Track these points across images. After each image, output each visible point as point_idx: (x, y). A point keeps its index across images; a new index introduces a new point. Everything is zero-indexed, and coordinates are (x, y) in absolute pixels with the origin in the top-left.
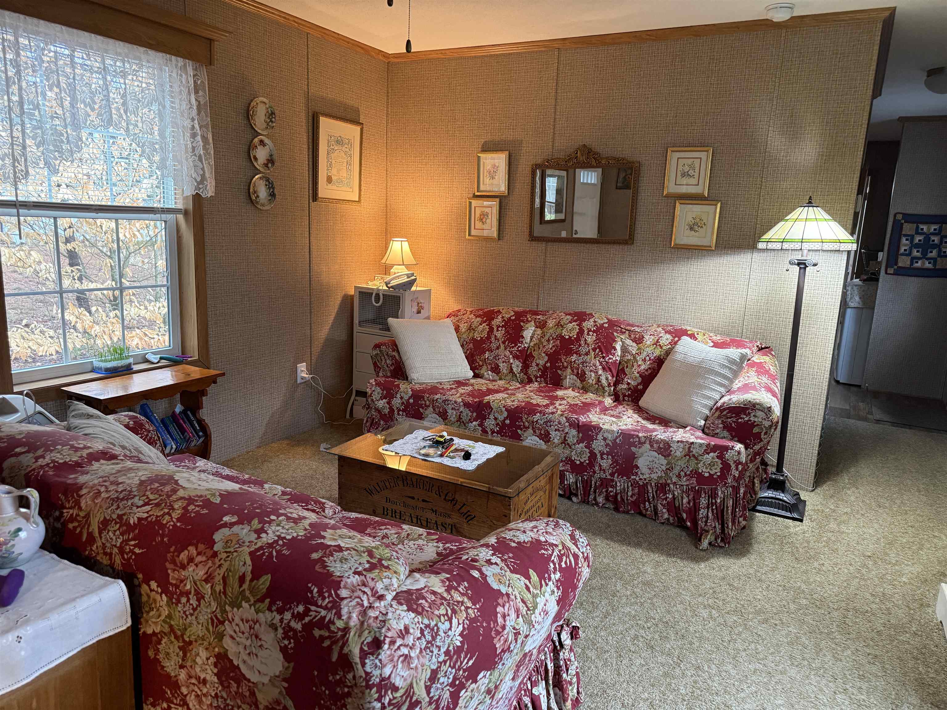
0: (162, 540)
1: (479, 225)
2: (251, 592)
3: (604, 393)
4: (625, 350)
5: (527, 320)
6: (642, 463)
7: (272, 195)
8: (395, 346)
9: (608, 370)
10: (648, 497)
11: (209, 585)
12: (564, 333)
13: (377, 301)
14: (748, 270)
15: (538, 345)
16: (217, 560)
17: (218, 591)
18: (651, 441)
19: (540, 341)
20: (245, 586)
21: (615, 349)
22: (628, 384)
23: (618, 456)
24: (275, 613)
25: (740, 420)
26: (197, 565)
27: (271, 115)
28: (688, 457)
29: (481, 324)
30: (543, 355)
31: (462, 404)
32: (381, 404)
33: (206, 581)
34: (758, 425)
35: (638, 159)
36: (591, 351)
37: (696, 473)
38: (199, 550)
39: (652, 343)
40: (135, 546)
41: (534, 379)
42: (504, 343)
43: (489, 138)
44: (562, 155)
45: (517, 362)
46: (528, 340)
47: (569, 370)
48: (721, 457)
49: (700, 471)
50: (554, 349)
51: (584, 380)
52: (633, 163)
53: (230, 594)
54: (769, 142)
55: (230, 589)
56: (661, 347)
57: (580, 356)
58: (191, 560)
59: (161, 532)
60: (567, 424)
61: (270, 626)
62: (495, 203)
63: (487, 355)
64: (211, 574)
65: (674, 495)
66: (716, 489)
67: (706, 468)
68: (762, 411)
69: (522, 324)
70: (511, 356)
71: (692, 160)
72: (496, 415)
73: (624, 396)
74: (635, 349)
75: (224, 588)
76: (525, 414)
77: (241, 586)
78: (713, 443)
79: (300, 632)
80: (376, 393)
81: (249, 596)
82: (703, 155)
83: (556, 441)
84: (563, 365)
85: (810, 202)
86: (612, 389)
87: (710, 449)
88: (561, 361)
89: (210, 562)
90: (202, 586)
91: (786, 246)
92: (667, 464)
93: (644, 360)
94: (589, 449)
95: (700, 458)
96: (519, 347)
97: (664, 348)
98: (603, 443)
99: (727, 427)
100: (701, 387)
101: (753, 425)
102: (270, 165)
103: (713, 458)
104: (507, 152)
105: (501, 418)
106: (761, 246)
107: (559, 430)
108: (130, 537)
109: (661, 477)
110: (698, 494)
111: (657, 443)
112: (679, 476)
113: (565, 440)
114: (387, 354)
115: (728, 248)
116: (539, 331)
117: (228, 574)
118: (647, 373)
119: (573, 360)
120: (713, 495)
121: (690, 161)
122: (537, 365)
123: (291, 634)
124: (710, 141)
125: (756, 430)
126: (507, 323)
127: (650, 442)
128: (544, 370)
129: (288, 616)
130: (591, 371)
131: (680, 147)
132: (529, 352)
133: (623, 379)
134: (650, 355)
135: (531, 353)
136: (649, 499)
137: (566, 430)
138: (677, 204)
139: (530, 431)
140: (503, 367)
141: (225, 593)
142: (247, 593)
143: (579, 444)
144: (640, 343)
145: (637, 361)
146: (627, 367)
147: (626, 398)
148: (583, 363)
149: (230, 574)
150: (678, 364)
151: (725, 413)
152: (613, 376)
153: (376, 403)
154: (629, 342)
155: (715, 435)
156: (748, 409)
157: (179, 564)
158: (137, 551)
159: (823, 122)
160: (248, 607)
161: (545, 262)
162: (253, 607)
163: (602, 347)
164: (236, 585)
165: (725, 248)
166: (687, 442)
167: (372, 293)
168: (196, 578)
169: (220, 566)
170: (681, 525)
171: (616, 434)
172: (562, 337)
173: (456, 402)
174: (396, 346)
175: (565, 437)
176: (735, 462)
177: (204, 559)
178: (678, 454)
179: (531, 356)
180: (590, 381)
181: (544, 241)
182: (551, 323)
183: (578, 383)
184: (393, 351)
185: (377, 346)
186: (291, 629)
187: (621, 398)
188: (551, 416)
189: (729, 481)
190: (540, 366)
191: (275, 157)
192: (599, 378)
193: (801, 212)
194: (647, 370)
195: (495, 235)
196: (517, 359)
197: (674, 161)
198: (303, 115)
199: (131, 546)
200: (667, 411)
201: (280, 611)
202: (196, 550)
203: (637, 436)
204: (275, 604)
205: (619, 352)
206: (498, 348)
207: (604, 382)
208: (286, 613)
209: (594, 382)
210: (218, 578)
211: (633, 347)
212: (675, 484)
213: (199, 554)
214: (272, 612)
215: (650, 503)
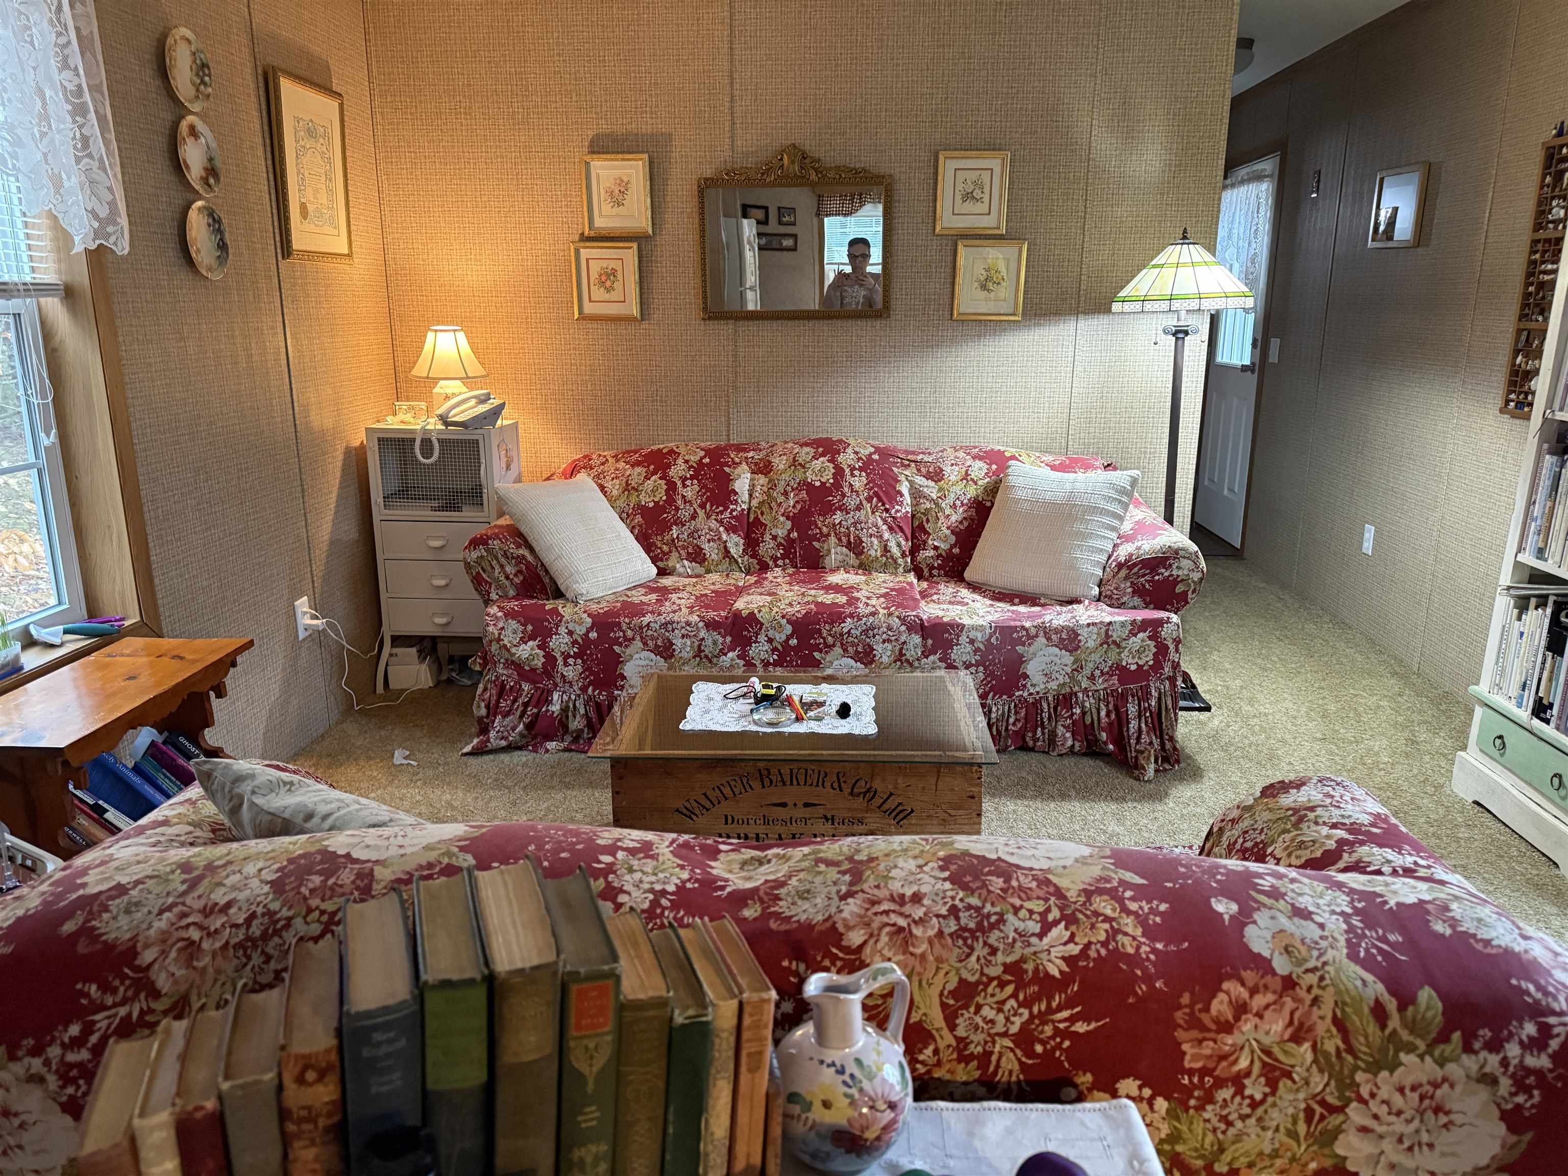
0: (1151, 987)
1: (598, 293)
2: (1412, 1032)
3: (896, 569)
4: (917, 494)
5: (734, 463)
6: (1033, 669)
7: (222, 246)
8: (518, 536)
9: (897, 529)
10: (1042, 719)
11: (1307, 1045)
12: (810, 477)
13: (427, 452)
14: (1071, 349)
15: (768, 503)
16: (1301, 993)
17: (1332, 1050)
18: (1047, 631)
19: (769, 496)
20: (1394, 1022)
21: (902, 495)
22: (936, 548)
23: (995, 664)
24: (1484, 1054)
25: (1157, 578)
26: (1259, 1015)
27: (202, 68)
28: (1105, 646)
29: (647, 478)
30: (782, 519)
31: (701, 624)
32: (527, 651)
33: (1296, 1039)
34: (1182, 580)
35: (888, 171)
36: (864, 502)
37: (1117, 668)
38: (1250, 984)
39: (959, 477)
40: (1072, 1020)
41: (771, 563)
42: (702, 506)
43: (605, 127)
44: (750, 162)
45: (735, 538)
46: (746, 497)
47: (833, 540)
48: (1154, 637)
49: (1124, 663)
50: (799, 507)
51: (862, 553)
52: (883, 177)
53: (1364, 1049)
54: (1094, 145)
55: (1362, 1039)
56: (976, 483)
57: (848, 513)
58: (1241, 1009)
59: (1139, 973)
60: (903, 628)
61: (1478, 1081)
62: (630, 255)
63: (675, 532)
64: (1301, 1024)
65: (1083, 707)
66: (1148, 686)
67: (1133, 658)
68: (1188, 558)
69: (727, 469)
70: (722, 529)
71: (979, 172)
72: (771, 633)
73: (932, 568)
74: (935, 491)
75: (1346, 1039)
76: (825, 622)
77: (1383, 1027)
78: (1139, 618)
79: (1550, 1071)
80: (509, 632)
81: (1411, 1038)
82: (995, 164)
83: (885, 659)
84: (821, 533)
85: (1185, 238)
86: (909, 560)
87: (1138, 627)
88: (816, 526)
89: (1288, 1000)
90: (1286, 1052)
91: (1177, 305)
92: (1074, 663)
93: (954, 507)
94: (946, 662)
95: (1123, 644)
96: (732, 510)
97: (980, 483)
98: (969, 648)
99: (1138, 591)
100: (1084, 536)
101: (1176, 581)
102: (212, 181)
103: (1143, 641)
104: (645, 156)
105: (780, 637)
106: (1116, 307)
107: (889, 641)
108: (1054, 1004)
109: (1064, 684)
110: (1121, 698)
111: (1056, 633)
112: (1092, 678)
113: (901, 654)
114: (505, 554)
115: (1040, 315)
116: (762, 480)
117: (1343, 1011)
118: (962, 527)
119: (837, 522)
120: (1145, 695)
121: (973, 175)
122: (775, 538)
123: (1531, 1080)
124: (1003, 142)
125: (1179, 589)
126: (698, 472)
127: (1045, 633)
128: (788, 546)
129: (1513, 1050)
130: (871, 536)
131: (956, 150)
132: (752, 517)
133: (925, 542)
134: (962, 498)
135: (756, 518)
136: (1043, 722)
137: (903, 638)
138: (960, 247)
139: (838, 650)
140: (711, 550)
141: (1350, 1050)
142: (1405, 1036)
143: (927, 657)
144: (940, 480)
145: (942, 510)
146: (928, 521)
147: (935, 572)
148: (855, 524)
149: (1348, 1010)
150: (1026, 505)
151: (1136, 570)
152: (907, 540)
153: (513, 650)
154: (920, 480)
155: (1121, 606)
156: (1167, 558)
157: (1214, 1027)
158: (1081, 1027)
159: (1168, 113)
160: (1417, 1060)
161: (735, 356)
162: (1428, 1059)
163: (881, 494)
164: (1372, 1028)
165: (1035, 315)
166: (1101, 623)
167: (414, 440)
168: (1267, 1041)
169: (1316, 1001)
170: (1092, 750)
171: (988, 631)
172: (809, 487)
173: (688, 624)
174: (521, 535)
175: (901, 649)
176: (1174, 640)
177: (1270, 997)
178: (1091, 644)
179: (757, 523)
180: (873, 553)
181: (731, 318)
182: (780, 463)
183: (852, 559)
184: (519, 546)
185: (475, 543)
186: (1529, 1071)
187: (926, 573)
188: (871, 619)
189: (1166, 670)
190: (779, 540)
191: (218, 163)
192: (886, 546)
193: (1173, 253)
194: (961, 522)
195: (635, 311)
196: (734, 532)
197: (950, 174)
198: (248, 70)
199: (1060, 1021)
200: (1028, 581)
201: (1495, 1046)
202: (1243, 984)
203: (1023, 627)
204: (1476, 1037)
205: (907, 499)
206: (694, 517)
207: (895, 551)
208: (1507, 1046)
209: (879, 554)
210: (1323, 1026)
211: (930, 489)
212: (1085, 691)
213: (1253, 991)
214: (1476, 1053)
215: (1043, 728)
